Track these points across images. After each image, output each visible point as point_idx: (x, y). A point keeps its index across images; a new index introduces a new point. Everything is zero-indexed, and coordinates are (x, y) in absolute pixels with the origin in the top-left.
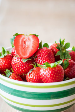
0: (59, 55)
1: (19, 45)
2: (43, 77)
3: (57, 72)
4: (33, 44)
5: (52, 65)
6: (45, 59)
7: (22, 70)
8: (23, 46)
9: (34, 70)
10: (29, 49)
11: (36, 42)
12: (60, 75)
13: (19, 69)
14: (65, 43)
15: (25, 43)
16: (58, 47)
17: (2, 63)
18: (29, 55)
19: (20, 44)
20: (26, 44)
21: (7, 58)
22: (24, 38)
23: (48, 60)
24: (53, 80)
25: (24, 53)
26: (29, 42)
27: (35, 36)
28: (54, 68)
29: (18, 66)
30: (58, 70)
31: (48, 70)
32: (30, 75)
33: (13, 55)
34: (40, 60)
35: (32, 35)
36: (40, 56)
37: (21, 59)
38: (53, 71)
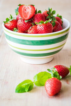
0: (48, 18)
2: (40, 30)
4: (31, 10)
5: (45, 22)
7: (25, 28)
8: (25, 12)
9: (32, 27)
10: (29, 14)
11: (33, 9)
12: (50, 28)
13: (23, 28)
15: (26, 10)
17: (10, 25)
18: (29, 17)
19: (23, 11)
21: (14, 22)
22: (25, 7)
24: (46, 31)
25: (26, 16)
26: (28, 10)
27: (32, 6)
28: (46, 24)
29: (22, 26)
30: (49, 25)
31: (43, 25)
32: (30, 31)
34: (36, 21)
35: (30, 5)
36: (36, 18)
37: (24, 20)
38: (46, 25)
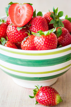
0: (52, 23)
1: (14, 14)
2: (37, 45)
3: (50, 40)
4: (27, 12)
5: (46, 33)
6: (39, 27)
7: (17, 38)
8: (18, 15)
9: (28, 38)
10: (24, 17)
11: (30, 11)
12: (53, 42)
13: (14, 38)
14: (58, 12)
15: (19, 12)
16: (51, 15)
18: (24, 23)
19: (15, 12)
20: (21, 13)
21: (3, 27)
22: (18, 7)
23: (42, 28)
24: (47, 47)
25: (19, 22)
26: (23, 11)
27: (29, 5)
28: (48, 36)
29: (13, 35)
30: (52, 38)
31: (42, 38)
32: (24, 43)
33: (8, 24)
34: (34, 28)
35: (26, 4)
36: (34, 25)
37: (16, 27)
38: (47, 38)
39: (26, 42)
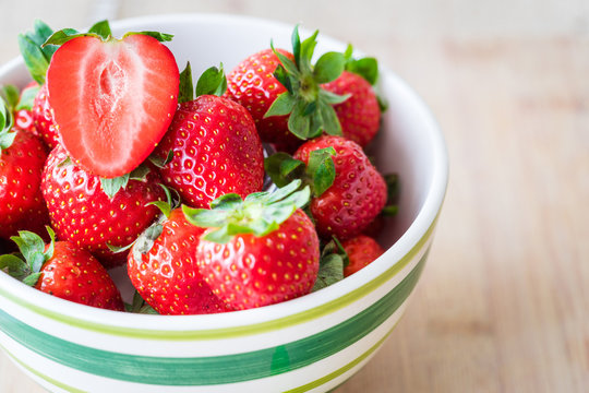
0: (281, 114)
1: (76, 102)
4: (146, 88)
6: (218, 170)
7: (103, 228)
8: (99, 107)
9: (164, 234)
10: (130, 118)
11: (162, 77)
12: (300, 265)
15: (105, 86)
18: (133, 154)
19: (81, 92)
20: (113, 91)
22: (98, 59)
23: (231, 169)
24: (269, 294)
25: (106, 150)
26: (126, 80)
29: (83, 211)
31: (242, 250)
32: (145, 259)
34: (191, 171)
36: (188, 153)
39: (154, 253)
